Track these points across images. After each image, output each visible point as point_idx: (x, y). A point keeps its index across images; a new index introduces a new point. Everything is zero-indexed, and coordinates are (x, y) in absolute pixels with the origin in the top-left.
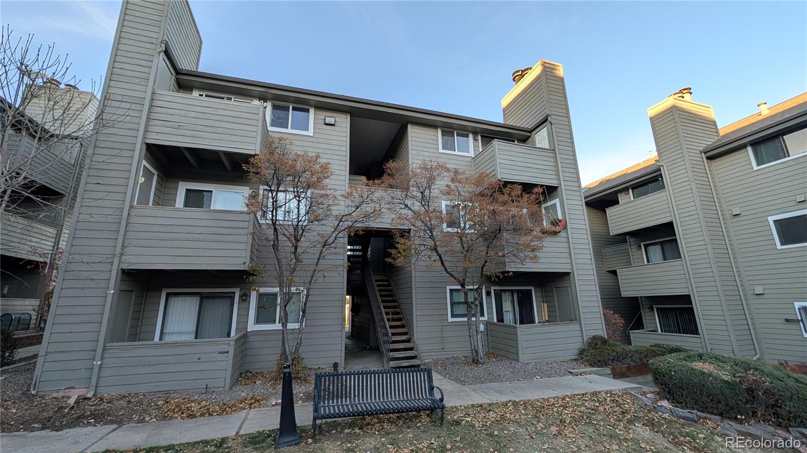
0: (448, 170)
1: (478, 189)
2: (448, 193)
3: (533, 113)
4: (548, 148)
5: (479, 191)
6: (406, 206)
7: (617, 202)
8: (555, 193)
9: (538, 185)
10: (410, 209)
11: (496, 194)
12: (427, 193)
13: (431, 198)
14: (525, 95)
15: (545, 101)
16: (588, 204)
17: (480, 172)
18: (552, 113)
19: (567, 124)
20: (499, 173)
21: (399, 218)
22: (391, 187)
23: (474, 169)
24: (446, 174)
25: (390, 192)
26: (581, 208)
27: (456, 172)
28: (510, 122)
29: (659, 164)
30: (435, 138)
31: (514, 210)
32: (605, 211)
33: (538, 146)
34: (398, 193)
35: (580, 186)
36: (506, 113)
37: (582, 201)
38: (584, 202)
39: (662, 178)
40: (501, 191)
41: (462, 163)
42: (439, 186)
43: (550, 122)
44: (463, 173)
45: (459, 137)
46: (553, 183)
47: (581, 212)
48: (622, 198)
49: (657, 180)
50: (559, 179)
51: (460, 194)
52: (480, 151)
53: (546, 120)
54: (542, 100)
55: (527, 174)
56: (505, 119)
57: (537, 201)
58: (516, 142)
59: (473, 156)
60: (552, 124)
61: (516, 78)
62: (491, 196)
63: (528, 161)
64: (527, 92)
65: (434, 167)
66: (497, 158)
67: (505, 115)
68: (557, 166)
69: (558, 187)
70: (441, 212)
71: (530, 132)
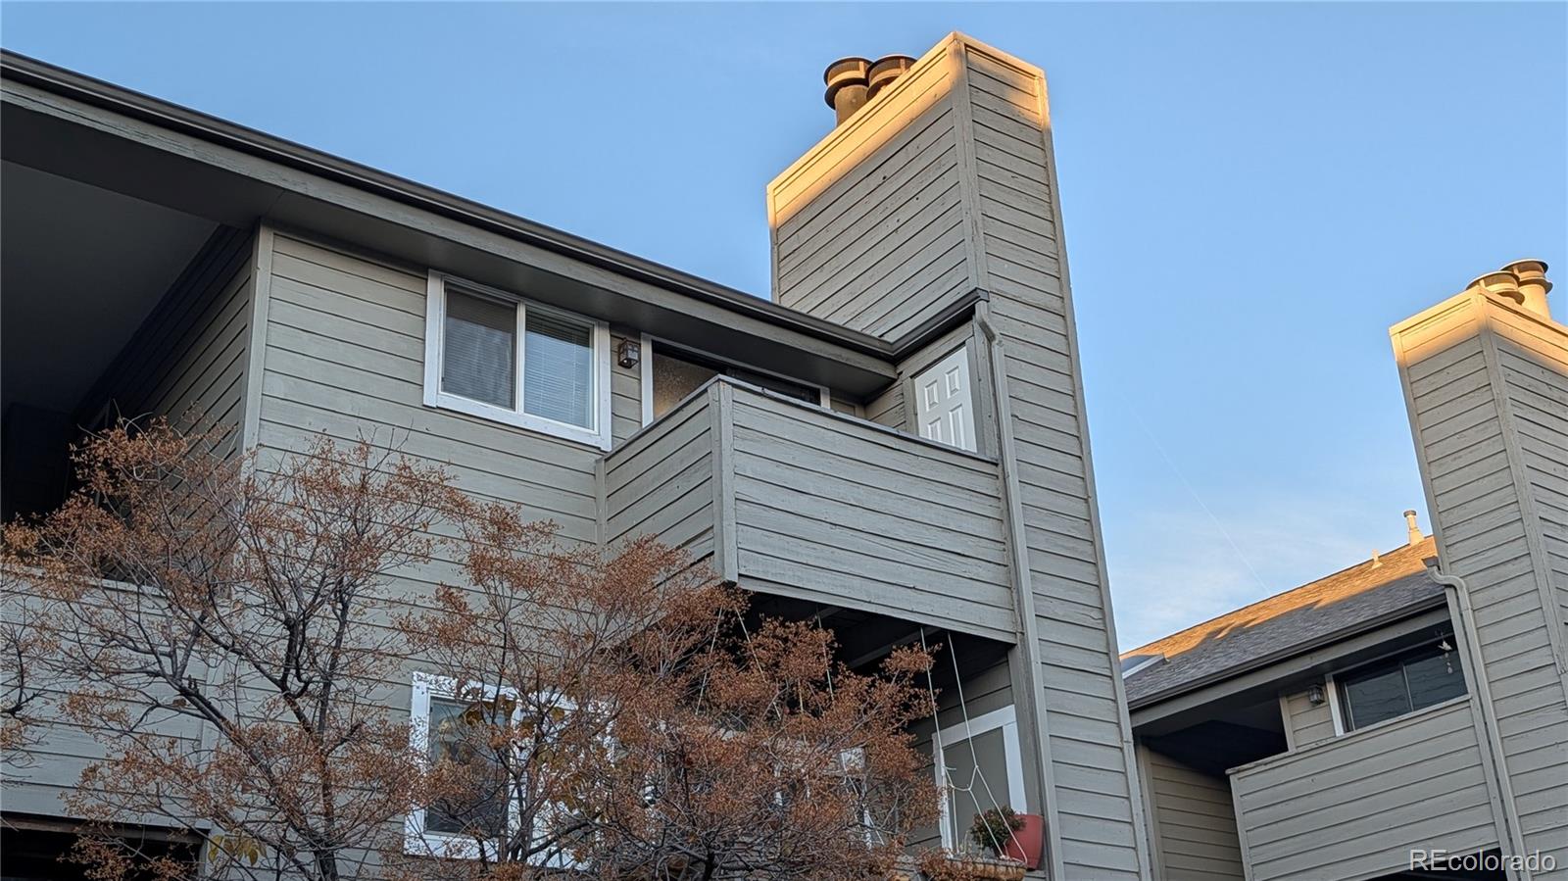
0: (458, 507)
1: (613, 626)
2: (446, 637)
3: (909, 269)
4: (973, 449)
5: (623, 636)
6: (190, 695)
7: (1273, 742)
8: (998, 679)
9: (917, 626)
10: (209, 712)
11: (708, 662)
12: (321, 629)
13: (343, 659)
14: (877, 178)
15: (967, 222)
16: (1145, 739)
17: (633, 536)
18: (996, 284)
19: (1059, 344)
20: (730, 546)
21: (130, 762)
22: (108, 567)
23: (604, 512)
24: (442, 525)
25: (98, 597)
26: (1111, 758)
27: (503, 525)
28: (800, 301)
29: (1441, 578)
30: (406, 323)
31: (796, 752)
32: (1226, 780)
33: (926, 433)
34: (150, 611)
35: (1109, 651)
36: (785, 250)
37: (1118, 724)
38: (1128, 735)
39: (1452, 641)
40: (732, 649)
41: (542, 475)
42: (396, 591)
43: (984, 327)
44: (546, 531)
45: (535, 337)
46: (983, 620)
47: (1115, 785)
48: (1299, 721)
49: (1434, 650)
50: (1016, 608)
51: (510, 645)
52: (648, 420)
53: (968, 315)
54: (951, 219)
55: (869, 567)
56: (778, 278)
57: (906, 717)
58: (825, 404)
59: (607, 446)
60: (990, 337)
61: (843, 91)
62: (681, 667)
63: (874, 500)
64: (887, 170)
65: (377, 482)
66: (727, 472)
67: (779, 260)
68: (1007, 543)
69: (1013, 646)
70: (399, 739)
71: (896, 359)
